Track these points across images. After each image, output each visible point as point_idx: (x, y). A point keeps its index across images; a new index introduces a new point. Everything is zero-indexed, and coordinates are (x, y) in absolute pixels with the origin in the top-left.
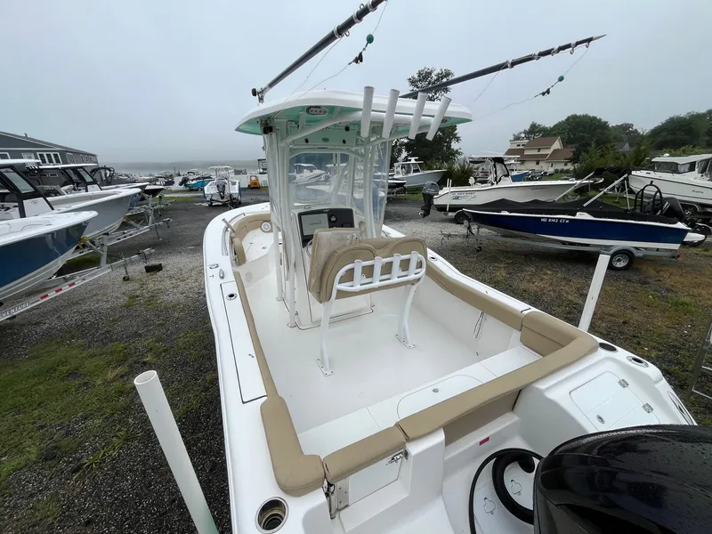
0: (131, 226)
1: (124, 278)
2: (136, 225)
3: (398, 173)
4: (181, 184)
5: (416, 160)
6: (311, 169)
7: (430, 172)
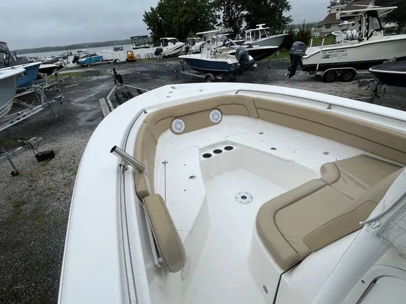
0: (24, 107)
1: (12, 173)
2: (28, 105)
3: (248, 39)
4: (74, 62)
5: (263, 26)
6: (174, 42)
7: (275, 36)
